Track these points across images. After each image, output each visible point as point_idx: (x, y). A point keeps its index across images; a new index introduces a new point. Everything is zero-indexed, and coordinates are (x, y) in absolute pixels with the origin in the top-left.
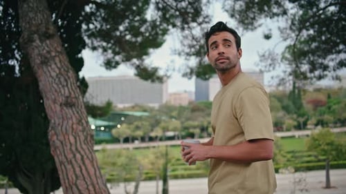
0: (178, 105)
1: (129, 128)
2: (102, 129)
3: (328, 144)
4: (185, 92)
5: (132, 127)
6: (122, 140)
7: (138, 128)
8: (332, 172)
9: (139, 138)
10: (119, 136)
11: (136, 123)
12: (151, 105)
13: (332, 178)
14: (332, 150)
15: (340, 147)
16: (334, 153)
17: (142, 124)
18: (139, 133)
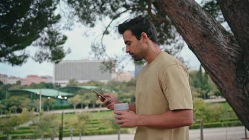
0: (122, 81)
1: (81, 98)
2: (66, 98)
3: (200, 110)
4: (129, 72)
5: (84, 97)
6: (75, 106)
7: (87, 97)
8: (205, 130)
9: (87, 105)
10: (73, 103)
11: (86, 94)
12: (102, 81)
13: (204, 135)
14: (203, 114)
15: (208, 113)
16: (204, 116)
17: (90, 95)
18: (88, 101)
